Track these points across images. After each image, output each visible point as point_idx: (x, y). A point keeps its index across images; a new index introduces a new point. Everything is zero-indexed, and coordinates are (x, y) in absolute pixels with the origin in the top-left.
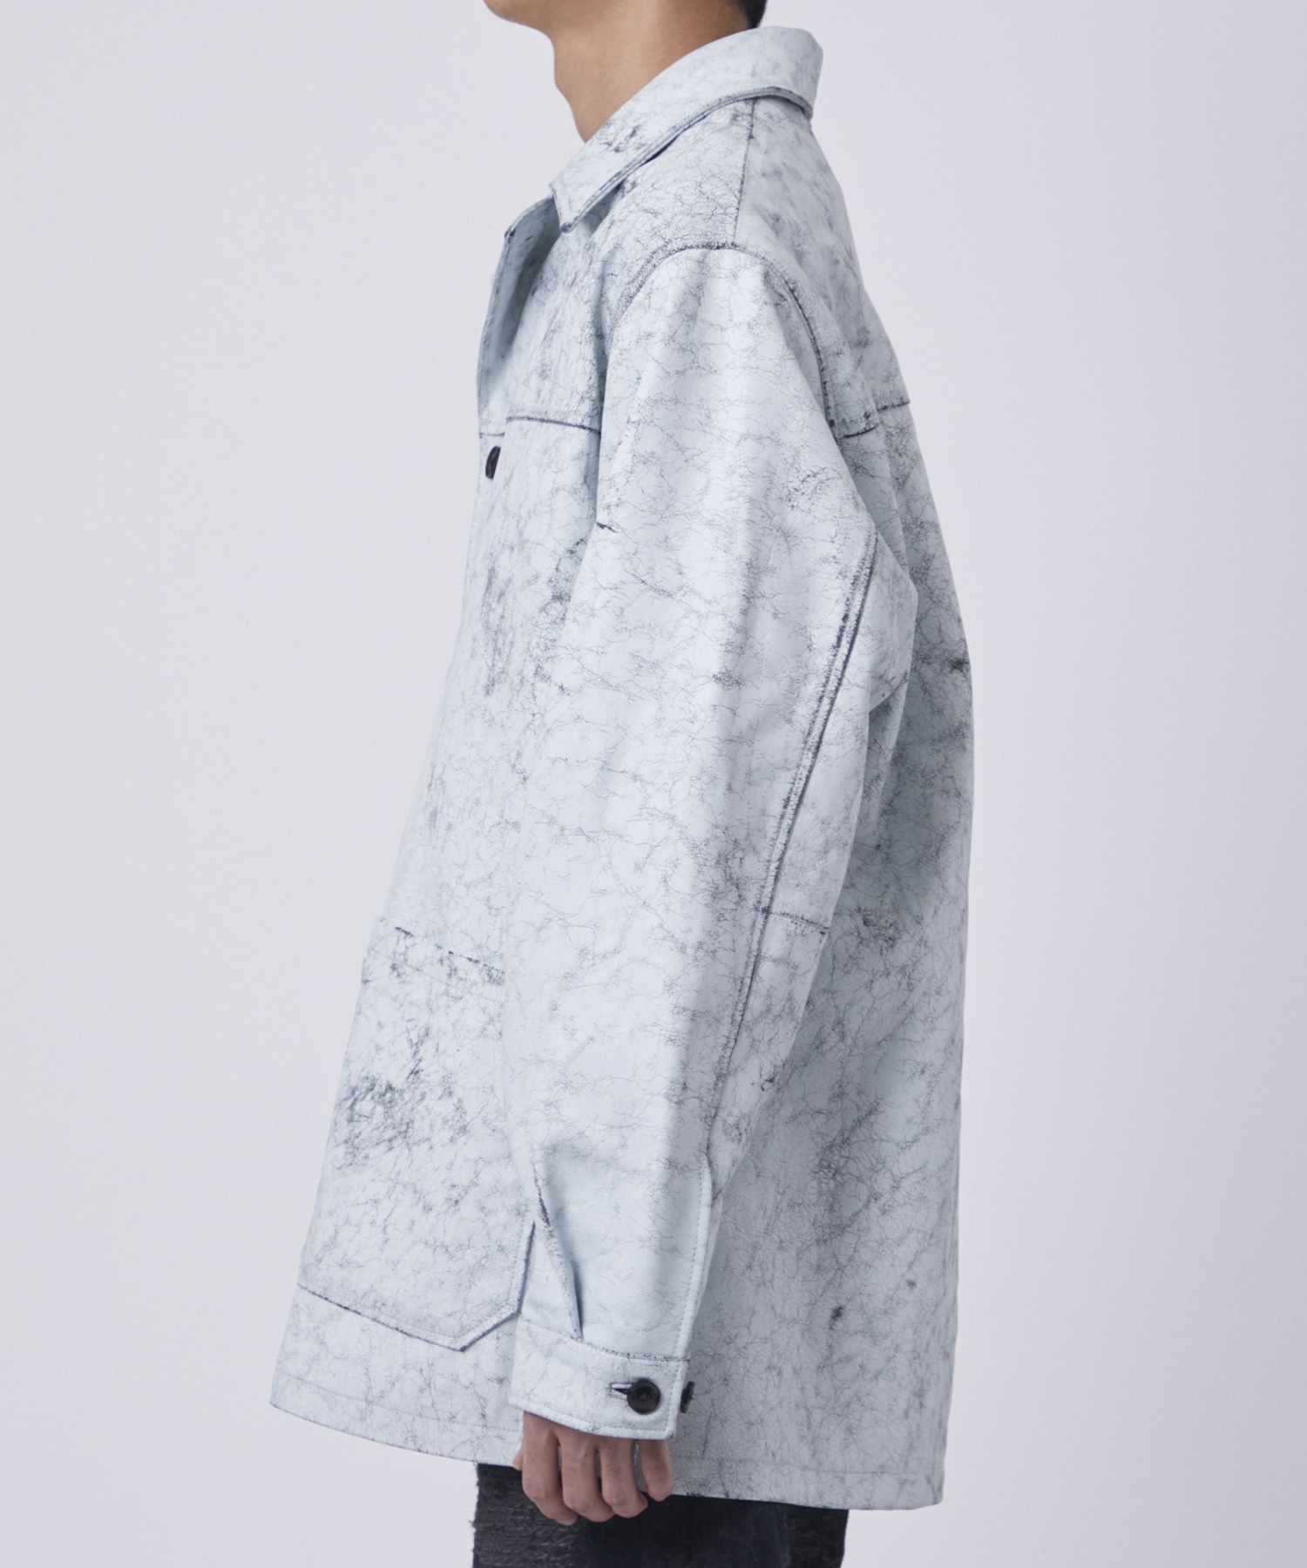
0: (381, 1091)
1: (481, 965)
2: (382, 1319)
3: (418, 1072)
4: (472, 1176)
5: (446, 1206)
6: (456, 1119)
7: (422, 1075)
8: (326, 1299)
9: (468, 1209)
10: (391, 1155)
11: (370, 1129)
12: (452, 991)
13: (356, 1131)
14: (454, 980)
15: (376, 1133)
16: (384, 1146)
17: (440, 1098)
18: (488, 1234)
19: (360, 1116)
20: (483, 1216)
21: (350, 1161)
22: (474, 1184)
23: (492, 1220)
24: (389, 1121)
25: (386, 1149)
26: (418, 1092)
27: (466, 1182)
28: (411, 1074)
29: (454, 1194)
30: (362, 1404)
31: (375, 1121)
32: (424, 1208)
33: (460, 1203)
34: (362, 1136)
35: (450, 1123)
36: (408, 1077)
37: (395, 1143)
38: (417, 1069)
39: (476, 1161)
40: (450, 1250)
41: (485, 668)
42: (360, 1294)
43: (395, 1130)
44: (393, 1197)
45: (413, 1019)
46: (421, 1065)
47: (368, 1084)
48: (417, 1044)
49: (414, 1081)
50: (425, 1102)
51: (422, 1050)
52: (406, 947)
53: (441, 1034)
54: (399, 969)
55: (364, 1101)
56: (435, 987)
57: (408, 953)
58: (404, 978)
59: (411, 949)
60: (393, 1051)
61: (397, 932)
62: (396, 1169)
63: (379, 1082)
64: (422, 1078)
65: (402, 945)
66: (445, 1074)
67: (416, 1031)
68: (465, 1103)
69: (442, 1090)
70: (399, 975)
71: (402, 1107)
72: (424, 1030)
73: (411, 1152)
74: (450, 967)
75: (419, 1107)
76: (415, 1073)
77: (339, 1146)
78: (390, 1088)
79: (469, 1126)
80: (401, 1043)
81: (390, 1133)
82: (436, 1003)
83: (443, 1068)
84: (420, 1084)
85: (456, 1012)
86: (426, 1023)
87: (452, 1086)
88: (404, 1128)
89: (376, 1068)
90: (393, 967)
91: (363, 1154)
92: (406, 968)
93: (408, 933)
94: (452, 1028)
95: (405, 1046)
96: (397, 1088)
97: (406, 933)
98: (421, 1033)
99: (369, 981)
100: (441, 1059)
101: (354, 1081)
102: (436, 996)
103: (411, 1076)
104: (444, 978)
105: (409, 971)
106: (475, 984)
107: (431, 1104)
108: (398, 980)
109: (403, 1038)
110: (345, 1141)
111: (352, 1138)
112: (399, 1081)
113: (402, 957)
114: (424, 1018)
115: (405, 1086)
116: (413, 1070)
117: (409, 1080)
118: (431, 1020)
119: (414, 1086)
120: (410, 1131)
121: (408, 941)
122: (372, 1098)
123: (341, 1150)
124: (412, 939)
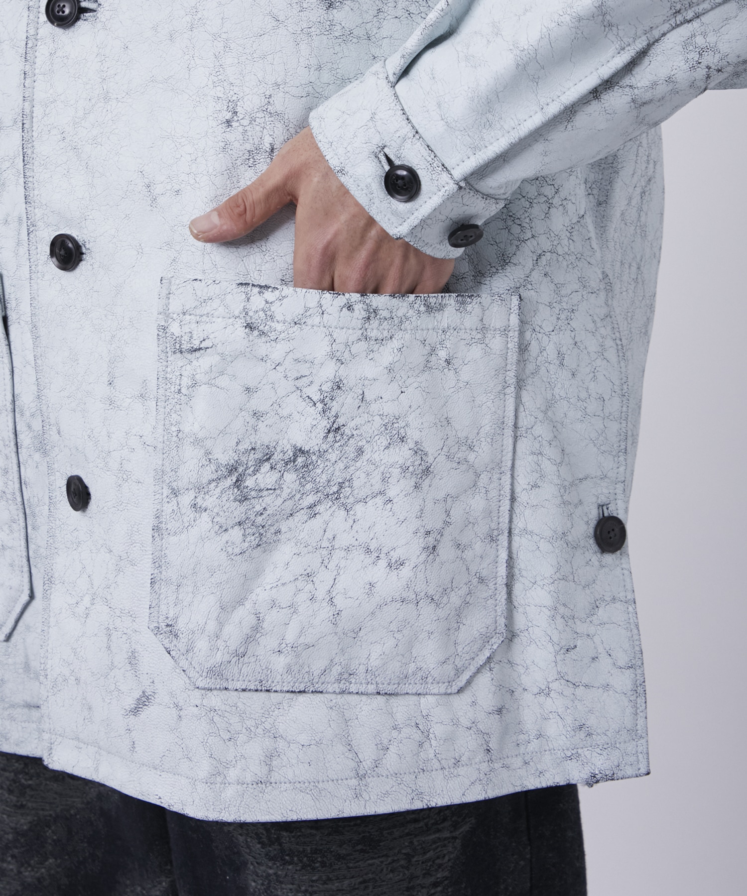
0: (286, 457)
1: (411, 298)
2: (353, 688)
3: (338, 428)
4: (444, 516)
5: (424, 556)
6: (417, 463)
7: (348, 431)
8: (269, 690)
9: (446, 551)
10: (317, 522)
11: (279, 501)
12: (374, 333)
14: (374, 323)
15: (290, 503)
16: (301, 516)
17: (387, 448)
18: (468, 569)
19: (261, 490)
20: (459, 552)
21: (254, 543)
22: (447, 523)
23: (468, 554)
24: (309, 486)
25: (305, 518)
26: (350, 450)
27: (439, 525)
28: (329, 432)
29: (431, 540)
30: (354, 782)
31: (286, 492)
32: (390, 566)
33: (438, 548)
34: (268, 513)
35: (411, 469)
36: (326, 437)
37: (318, 508)
38: (337, 425)
39: (445, 501)
40: (436, 598)
42: (317, 673)
43: (319, 494)
44: (331, 566)
45: (302, 376)
46: (340, 421)
47: (259, 455)
48: (322, 401)
49: (338, 439)
50: (365, 457)
51: (335, 406)
52: (267, 302)
53: (366, 382)
54: (261, 328)
55: (258, 474)
56: (341, 336)
57: (273, 309)
58: (273, 336)
59: (278, 303)
60: (285, 413)
61: (243, 289)
62: (329, 535)
63: (279, 449)
64: (350, 433)
65: (257, 301)
66: (387, 421)
67: (315, 388)
68: (423, 444)
69: (388, 438)
70: (263, 333)
71: (327, 468)
72: (330, 384)
73: (351, 512)
74: (368, 310)
75: (358, 464)
76: (335, 430)
77: (230, 531)
78: (300, 451)
79: (432, 467)
80: (294, 404)
81: (310, 499)
82: (347, 352)
83: (380, 415)
84: (348, 440)
85: (387, 355)
86: (332, 377)
87: (402, 431)
88: (335, 489)
89: (264, 436)
90: (250, 327)
91: (272, 530)
92: (273, 324)
93: (267, 287)
94: (386, 371)
95: (302, 405)
96: (312, 449)
97: (261, 287)
98: (326, 387)
99: (200, 349)
100: (374, 407)
101: (225, 457)
102: (347, 345)
103: (331, 435)
104: (359, 324)
105: (279, 327)
106: (407, 319)
107: (376, 457)
108: (264, 339)
109: (294, 398)
110: (240, 524)
111: (252, 517)
112: (313, 442)
113: (261, 314)
114: (329, 371)
115: (324, 447)
116: (331, 428)
117: (329, 439)
118: (343, 372)
119: (339, 444)
120: (347, 491)
121: (269, 295)
122: (272, 468)
123: (236, 534)
124: (277, 292)
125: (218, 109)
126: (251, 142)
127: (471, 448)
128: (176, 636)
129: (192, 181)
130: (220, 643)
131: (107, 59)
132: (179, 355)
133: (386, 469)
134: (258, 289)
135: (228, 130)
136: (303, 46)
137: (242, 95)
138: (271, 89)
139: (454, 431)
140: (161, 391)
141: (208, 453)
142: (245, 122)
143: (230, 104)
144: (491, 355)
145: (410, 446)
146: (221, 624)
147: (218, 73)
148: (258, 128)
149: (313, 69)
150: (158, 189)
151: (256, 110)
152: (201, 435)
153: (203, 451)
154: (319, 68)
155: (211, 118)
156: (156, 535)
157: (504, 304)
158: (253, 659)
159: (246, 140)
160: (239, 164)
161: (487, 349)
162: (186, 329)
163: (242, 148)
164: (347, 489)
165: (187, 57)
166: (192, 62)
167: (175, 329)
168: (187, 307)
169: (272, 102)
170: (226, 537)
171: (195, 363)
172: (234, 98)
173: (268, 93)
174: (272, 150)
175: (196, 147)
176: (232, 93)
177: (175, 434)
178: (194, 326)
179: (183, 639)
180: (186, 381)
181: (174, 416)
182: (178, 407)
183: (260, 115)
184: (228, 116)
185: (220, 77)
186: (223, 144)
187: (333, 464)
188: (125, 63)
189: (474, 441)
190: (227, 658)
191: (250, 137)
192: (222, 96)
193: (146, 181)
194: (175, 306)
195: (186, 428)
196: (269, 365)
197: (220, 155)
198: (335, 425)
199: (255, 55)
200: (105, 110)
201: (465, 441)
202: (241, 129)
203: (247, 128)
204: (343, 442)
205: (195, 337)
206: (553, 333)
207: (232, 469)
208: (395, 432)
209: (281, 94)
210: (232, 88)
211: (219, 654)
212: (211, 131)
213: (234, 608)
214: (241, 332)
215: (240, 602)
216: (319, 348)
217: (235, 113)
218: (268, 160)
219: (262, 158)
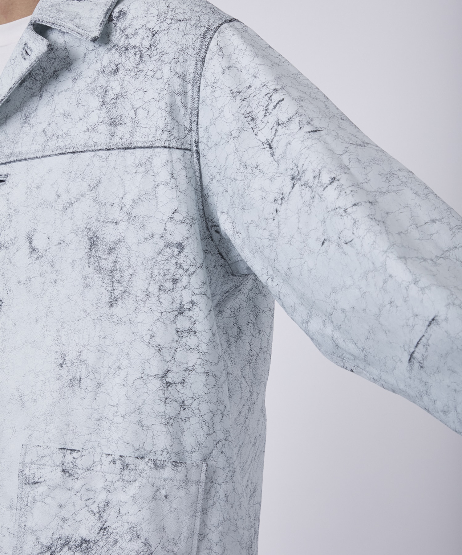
0: (77, 544)
1: (147, 460)
3: (106, 528)
6: (145, 550)
7: (110, 530)
12: (126, 478)
14: (127, 472)
17: (130, 541)
26: (111, 541)
28: (100, 530)
35: (142, 553)
36: (99, 533)
41: (105, 292)
45: (89, 499)
46: (108, 524)
47: (63, 542)
48: (99, 513)
49: (105, 534)
50: (118, 545)
51: (105, 515)
52: (74, 458)
53: (121, 504)
54: (70, 472)
55: (62, 552)
56: (109, 477)
57: (77, 462)
58: (76, 476)
59: (80, 459)
60: (78, 519)
61: (62, 451)
63: (73, 539)
64: (111, 531)
65: (69, 458)
66: (131, 526)
67: (96, 505)
68: (149, 540)
69: (131, 535)
70: (71, 475)
71: (98, 550)
72: (103, 503)
74: (123, 464)
75: (114, 549)
76: (104, 529)
78: (84, 541)
79: (154, 553)
80: (84, 514)
82: (112, 486)
83: (127, 523)
84: (110, 535)
85: (133, 489)
86: (104, 499)
87: (138, 532)
89: (67, 531)
90: (64, 471)
92: (76, 470)
93: (74, 450)
94: (131, 499)
95: (88, 515)
96: (91, 540)
97: (71, 450)
98: (101, 505)
99: (38, 482)
100: (125, 518)
101: (46, 542)
102: (112, 483)
103: (102, 531)
104: (118, 471)
105: (80, 471)
106: (144, 471)
107: (124, 545)
108: (71, 478)
109: (84, 511)
112: (92, 536)
113: (71, 465)
114: (102, 497)
115: (98, 538)
116: (102, 527)
117: (100, 534)
118: (110, 497)
119: (105, 537)
121: (75, 454)
122: (69, 549)
124: (79, 453)
125: (57, 358)
126: (71, 375)
127: (176, 544)
129: (42, 395)
131: (5, 331)
132: (28, 485)
133: (129, 552)
134: (70, 451)
135: (61, 369)
136: (98, 326)
137: (68, 351)
138: (81, 348)
139: (167, 535)
140: (19, 504)
141: (38, 539)
142: (69, 365)
143: (63, 355)
144: (190, 495)
145: (142, 540)
147: (58, 339)
148: (75, 368)
149: (101, 338)
150: (25, 398)
151: (74, 359)
152: (35, 529)
153: (36, 537)
154: (105, 337)
155: (53, 362)
157: (198, 468)
159: (69, 374)
160: (66, 386)
161: (188, 491)
162: (32, 472)
163: (67, 378)
165: (44, 330)
166: (46, 333)
167: (27, 472)
168: (33, 460)
169: (81, 354)
171: (36, 490)
172: (64, 352)
173: (80, 350)
174: (81, 379)
175: (45, 377)
176: (63, 349)
177: (23, 527)
178: (36, 470)
180: (30, 499)
181: (23, 518)
182: (26, 513)
183: (76, 361)
184: (61, 361)
185: (58, 341)
186: (58, 376)
187: (101, 548)
188: (14, 333)
189: (178, 540)
191: (71, 373)
192: (59, 351)
193: (20, 394)
194: (28, 460)
195: (29, 524)
196: (73, 492)
197: (56, 382)
198: (104, 526)
199: (75, 331)
200: (3, 357)
201: (172, 540)
202: (67, 368)
203: (70, 368)
204: (107, 536)
205: (36, 476)
206: (223, 484)
207: (49, 548)
208: (135, 533)
209: (86, 351)
210: (64, 347)
212: (53, 369)
214: (60, 474)
216: (98, 484)
217: (65, 360)
218: (78, 385)
219: (76, 383)
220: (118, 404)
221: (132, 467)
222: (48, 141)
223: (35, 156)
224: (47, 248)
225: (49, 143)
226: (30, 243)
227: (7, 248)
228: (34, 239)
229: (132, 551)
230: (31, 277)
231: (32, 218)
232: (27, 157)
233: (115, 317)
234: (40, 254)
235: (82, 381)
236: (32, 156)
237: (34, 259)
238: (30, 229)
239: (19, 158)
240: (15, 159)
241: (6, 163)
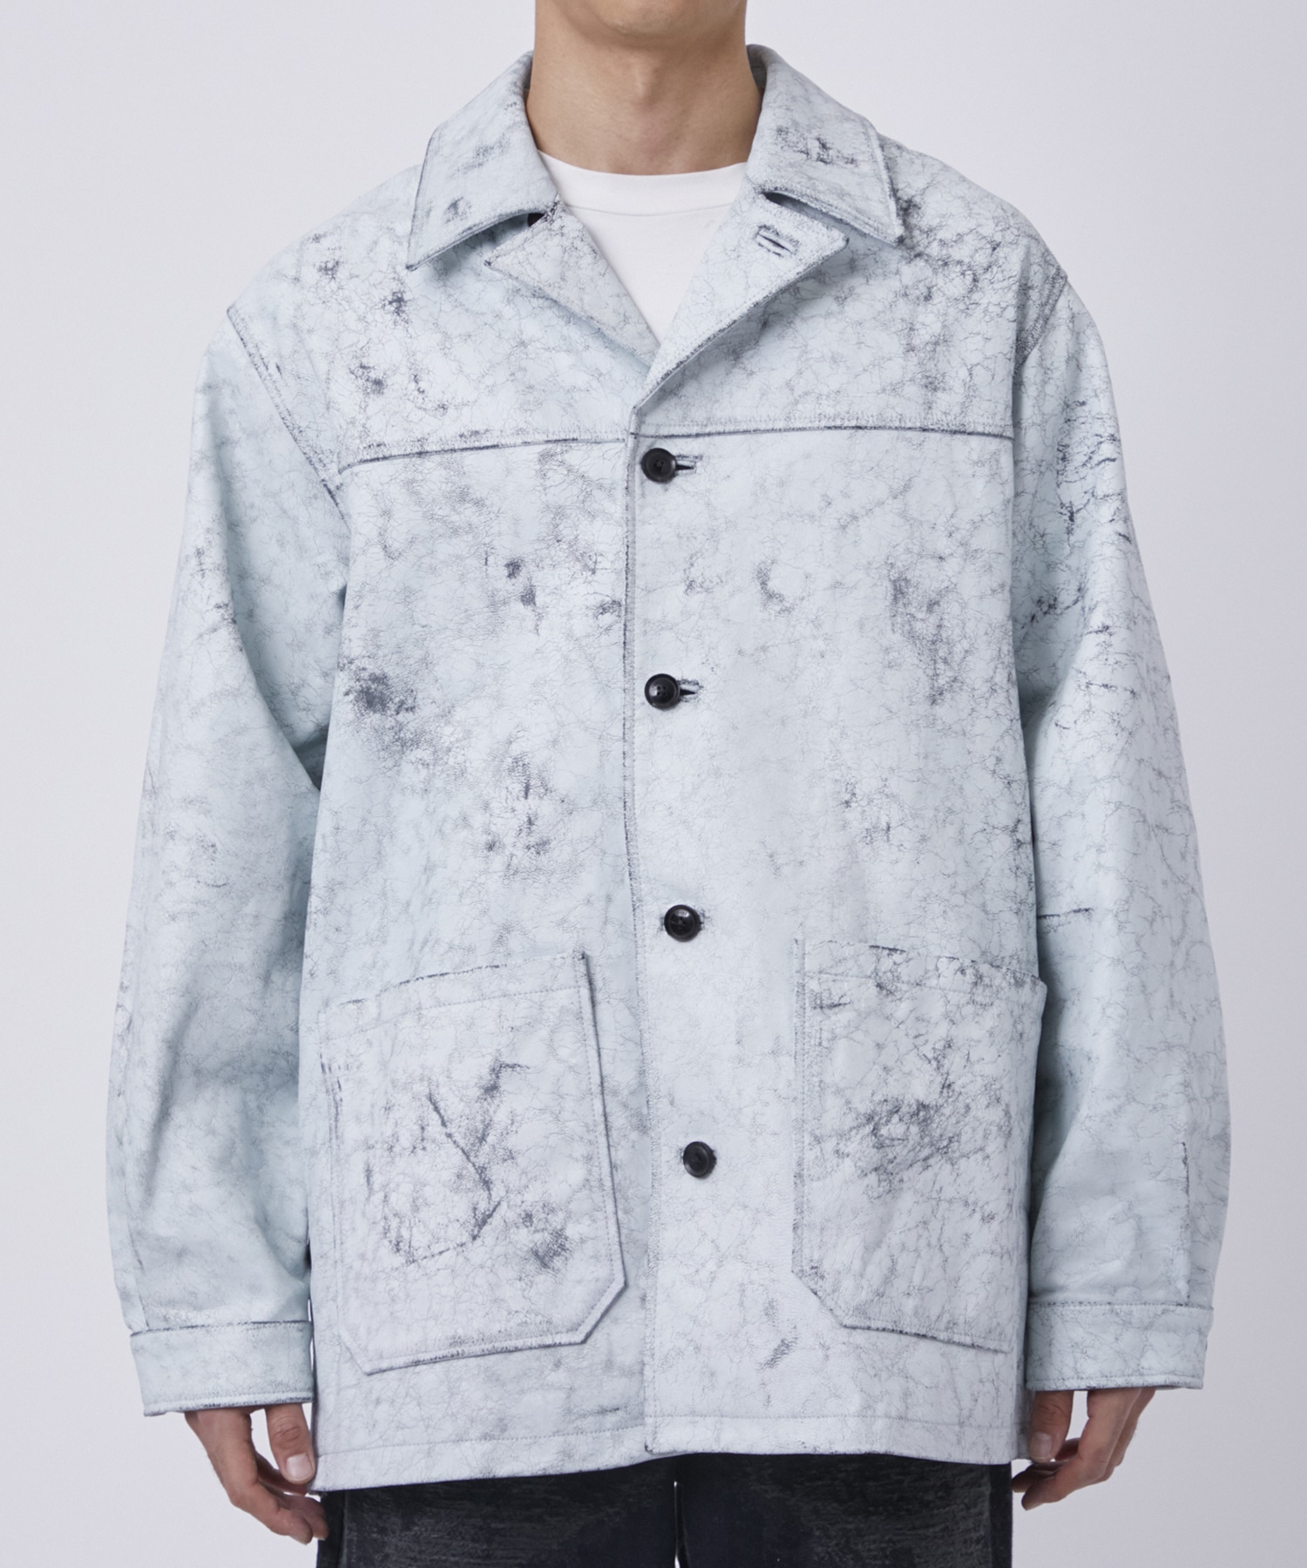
0: (912, 1110)
1: (1004, 970)
2: (956, 1338)
3: (949, 1086)
7: (956, 1087)
8: (901, 1332)
10: (929, 1174)
11: (904, 1151)
12: (979, 999)
13: (891, 1156)
14: (980, 988)
15: (912, 1154)
16: (918, 1167)
17: (987, 1107)
19: (893, 1140)
21: (887, 1188)
24: (927, 1140)
25: (921, 1169)
26: (961, 1105)
28: (943, 1088)
30: (957, 1428)
31: (911, 1142)
32: (983, 1219)
34: (898, 1161)
36: (941, 1092)
37: (931, 1161)
38: (948, 1082)
41: (924, 678)
42: (934, 1318)
44: (939, 1215)
46: (951, 1078)
47: (889, 1107)
48: (936, 1059)
49: (949, 1095)
50: (972, 1113)
51: (946, 1063)
52: (895, 963)
53: (972, 1043)
54: (889, 987)
55: (890, 1125)
56: (954, 998)
57: (899, 970)
58: (898, 995)
59: (905, 965)
60: (906, 1069)
61: (874, 951)
62: (937, 1187)
63: (906, 1102)
64: (959, 1091)
65: (887, 963)
66: (986, 1082)
67: (929, 1046)
69: (987, 1098)
70: (890, 993)
71: (940, 1123)
72: (942, 1043)
73: (956, 1167)
74: (976, 976)
75: (967, 1120)
76: (947, 1086)
77: (869, 1175)
78: (923, 1106)
80: (912, 1062)
81: (926, 1152)
82: (958, 1014)
83: (981, 1076)
84: (958, 1096)
85: (989, 1019)
86: (944, 1036)
87: (998, 1092)
88: (945, 1143)
89: (893, 1089)
90: (880, 986)
91: (897, 1179)
92: (899, 985)
93: (895, 950)
94: (988, 1035)
95: (919, 1063)
96: (931, 1104)
97: (890, 949)
98: (939, 1046)
99: (840, 1005)
100: (977, 1068)
101: (864, 1108)
102: (958, 1007)
103: (945, 1091)
104: (967, 987)
105: (904, 987)
106: (1002, 989)
107: (980, 1114)
108: (890, 998)
109: (912, 1056)
110: (876, 1169)
111: (885, 1164)
112: (932, 1098)
113: (889, 974)
114: (940, 1032)
115: (941, 1101)
116: (944, 1084)
117: (943, 1095)
118: (954, 1031)
119: (952, 1099)
120: (955, 1145)
121: (897, 957)
122: (900, 1120)
123: (873, 1178)
124: (904, 954)
125: (836, 790)
126: (869, 820)
128: (822, 1277)
129: (816, 854)
130: (865, 1283)
131: (714, 737)
132: (819, 1010)
133: (986, 1127)
134: (887, 952)
135: (848, 809)
136: (913, 736)
137: (859, 778)
138: (887, 773)
140: (799, 1046)
141: (848, 1102)
142: (864, 803)
143: (849, 786)
146: (865, 1264)
147: (835, 758)
148: (875, 809)
149: (921, 757)
150: (780, 860)
151: (874, 792)
152: (842, 1085)
153: (844, 1101)
155: (831, 798)
156: (798, 1182)
158: (889, 1300)
159: (863, 820)
160: (857, 841)
162: (825, 986)
163: (859, 826)
164: (956, 1144)
167: (813, 985)
168: (824, 967)
169: (888, 785)
170: (866, 1181)
171: (833, 1018)
172: (852, 781)
173: (884, 776)
174: (889, 828)
175: (816, 823)
176: (850, 776)
177: (817, 1084)
178: (831, 984)
179: (830, 1280)
180: (826, 1035)
181: (815, 1067)
182: (819, 1059)
183: (877, 796)
184: (847, 797)
185: (837, 761)
186: (842, 823)
187: (947, 1119)
188: (735, 742)
190: (870, 1296)
191: (868, 817)
192: (840, 778)
193: (769, 851)
194: (811, 965)
195: (828, 1079)
196: (893, 1023)
197: (841, 832)
199: (871, 742)
200: (716, 785)
202: (859, 809)
203: (866, 809)
204: (954, 1098)
205: (834, 993)
207: (870, 1118)
210: (850, 771)
211: (864, 1292)
212: (832, 810)
213: (874, 1249)
214: (875, 990)
215: (878, 1244)
216: (936, 1009)
217: (854, 794)
218: (885, 838)
219: (879, 837)
220: (955, 873)
221: (986, 980)
222: (796, 402)
223: (770, 426)
224: (805, 594)
225: (800, 407)
226: (764, 583)
227: (708, 590)
228: (771, 576)
229: (991, 1124)
230: (769, 644)
231: (767, 539)
232: (752, 426)
233: (939, 722)
234: (788, 605)
235: (892, 832)
236: (763, 426)
237: (773, 612)
238: (763, 558)
239: (732, 428)
240: (721, 429)
241: (698, 435)
